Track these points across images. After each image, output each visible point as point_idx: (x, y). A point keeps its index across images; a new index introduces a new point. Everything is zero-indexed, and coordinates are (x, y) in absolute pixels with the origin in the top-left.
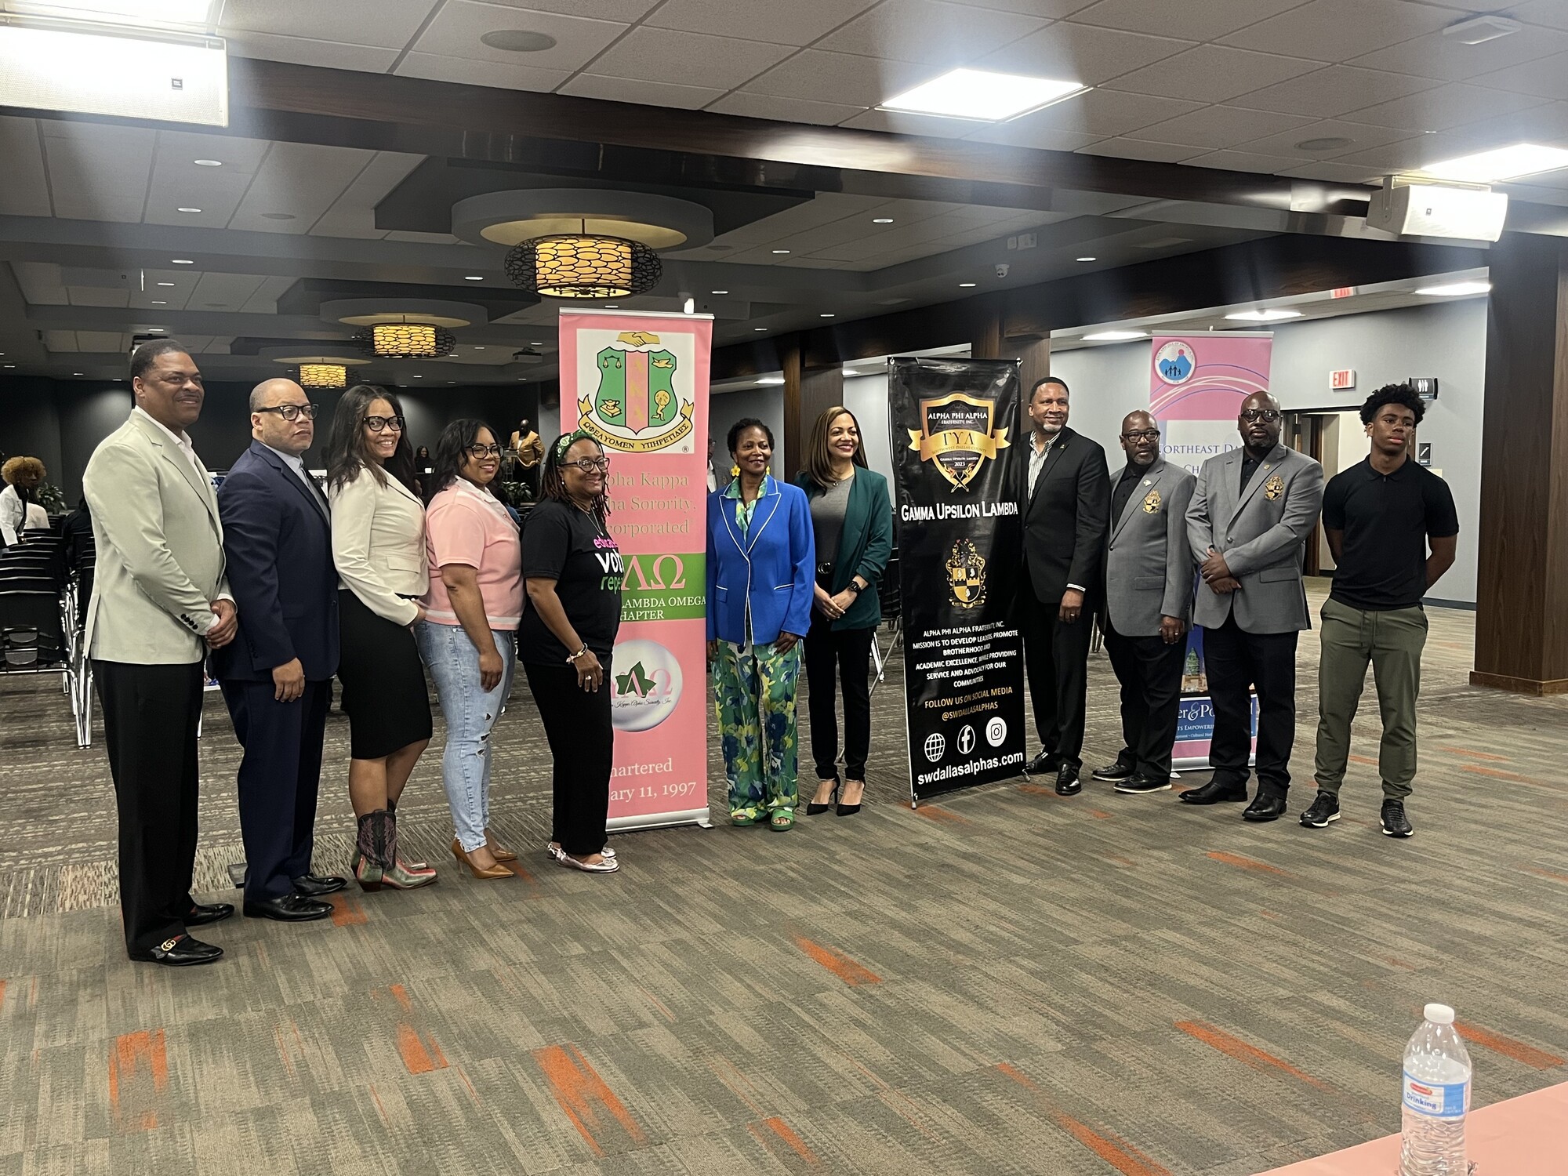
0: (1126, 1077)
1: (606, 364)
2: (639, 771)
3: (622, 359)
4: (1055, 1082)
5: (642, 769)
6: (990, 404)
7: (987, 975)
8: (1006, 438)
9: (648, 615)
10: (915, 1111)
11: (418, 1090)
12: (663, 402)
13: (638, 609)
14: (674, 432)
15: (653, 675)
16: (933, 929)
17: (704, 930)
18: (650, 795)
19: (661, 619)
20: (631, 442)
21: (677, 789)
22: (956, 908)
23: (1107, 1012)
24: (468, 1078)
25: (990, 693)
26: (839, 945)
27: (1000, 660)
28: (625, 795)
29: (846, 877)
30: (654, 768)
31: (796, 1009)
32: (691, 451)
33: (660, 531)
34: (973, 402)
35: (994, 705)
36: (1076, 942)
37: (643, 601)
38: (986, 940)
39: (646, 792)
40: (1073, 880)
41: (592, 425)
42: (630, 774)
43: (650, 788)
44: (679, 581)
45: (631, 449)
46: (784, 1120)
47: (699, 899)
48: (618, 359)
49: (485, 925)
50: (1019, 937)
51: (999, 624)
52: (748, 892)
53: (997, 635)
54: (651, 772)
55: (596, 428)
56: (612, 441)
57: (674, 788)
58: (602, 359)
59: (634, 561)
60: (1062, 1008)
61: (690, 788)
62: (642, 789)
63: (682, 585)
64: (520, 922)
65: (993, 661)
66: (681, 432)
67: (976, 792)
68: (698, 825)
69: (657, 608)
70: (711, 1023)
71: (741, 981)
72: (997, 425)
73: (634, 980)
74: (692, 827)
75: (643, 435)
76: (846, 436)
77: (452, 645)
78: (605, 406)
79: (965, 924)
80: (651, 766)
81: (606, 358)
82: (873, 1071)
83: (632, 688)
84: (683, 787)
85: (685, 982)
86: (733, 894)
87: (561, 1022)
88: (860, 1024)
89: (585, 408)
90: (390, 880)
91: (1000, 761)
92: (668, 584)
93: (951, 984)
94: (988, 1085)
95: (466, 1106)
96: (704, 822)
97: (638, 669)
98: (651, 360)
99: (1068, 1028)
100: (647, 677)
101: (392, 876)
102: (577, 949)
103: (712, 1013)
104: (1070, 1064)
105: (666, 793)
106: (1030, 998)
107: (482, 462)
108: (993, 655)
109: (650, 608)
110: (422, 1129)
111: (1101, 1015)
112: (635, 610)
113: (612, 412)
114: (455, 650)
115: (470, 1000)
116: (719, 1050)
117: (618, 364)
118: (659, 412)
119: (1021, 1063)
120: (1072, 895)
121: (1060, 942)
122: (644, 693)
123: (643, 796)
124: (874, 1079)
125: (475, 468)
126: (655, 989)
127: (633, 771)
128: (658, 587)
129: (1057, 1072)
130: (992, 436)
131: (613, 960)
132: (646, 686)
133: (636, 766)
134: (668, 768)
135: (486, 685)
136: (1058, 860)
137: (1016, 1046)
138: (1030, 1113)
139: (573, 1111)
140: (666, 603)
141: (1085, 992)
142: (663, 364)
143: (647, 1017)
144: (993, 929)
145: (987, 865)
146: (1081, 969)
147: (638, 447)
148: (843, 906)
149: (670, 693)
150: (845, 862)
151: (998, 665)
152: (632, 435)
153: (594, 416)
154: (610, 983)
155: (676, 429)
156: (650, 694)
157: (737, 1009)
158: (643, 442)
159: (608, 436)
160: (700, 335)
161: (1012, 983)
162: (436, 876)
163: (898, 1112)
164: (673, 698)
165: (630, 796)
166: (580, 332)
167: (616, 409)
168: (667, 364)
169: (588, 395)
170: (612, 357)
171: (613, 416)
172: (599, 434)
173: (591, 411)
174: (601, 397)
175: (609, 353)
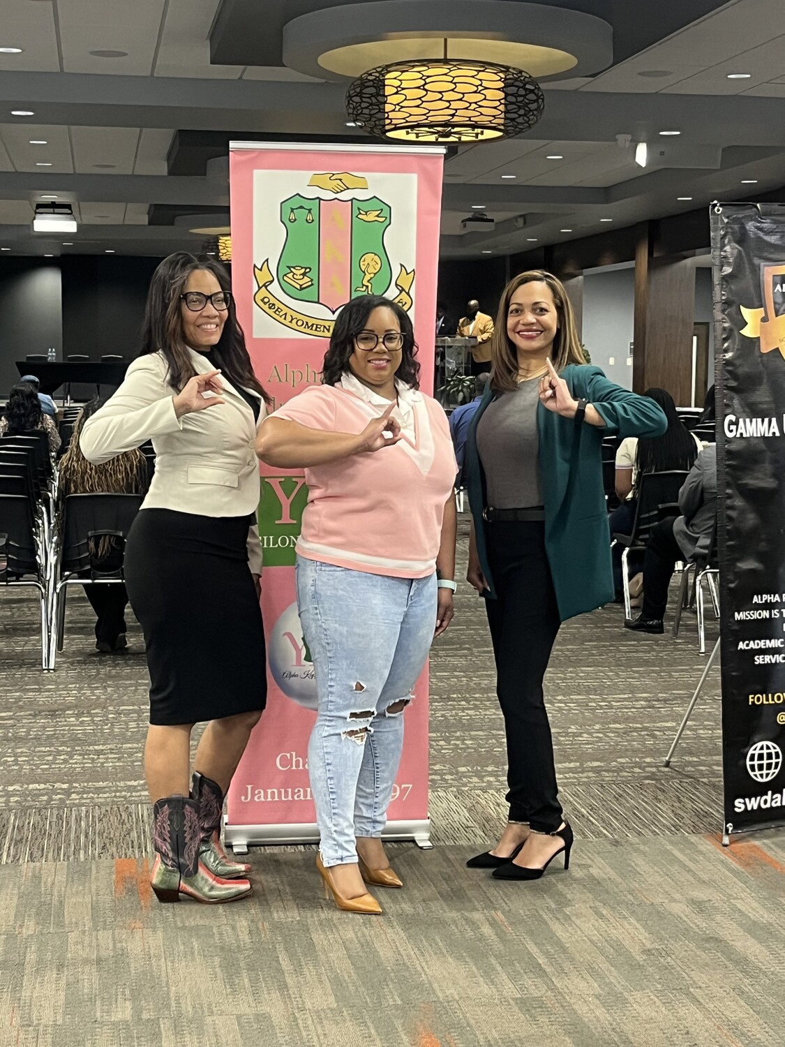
1: (292, 217)
3: (315, 211)
12: (371, 270)
20: (327, 324)
41: (273, 301)
45: (326, 334)
48: (310, 211)
55: (278, 304)
56: (300, 323)
58: (287, 210)
61: (403, 792)
68: (414, 842)
74: (406, 843)
76: (529, 316)
78: (290, 275)
81: (292, 210)
89: (263, 277)
90: (190, 889)
96: (423, 839)
98: (356, 212)
101: (192, 885)
113: (301, 282)
117: (310, 217)
118: (365, 282)
142: (371, 217)
152: (328, 315)
159: (295, 315)
160: (426, 177)
166: (258, 174)
167: (306, 280)
168: (378, 216)
169: (267, 260)
170: (301, 207)
171: (301, 289)
172: (281, 314)
173: (272, 282)
174: (286, 262)
175: (297, 202)
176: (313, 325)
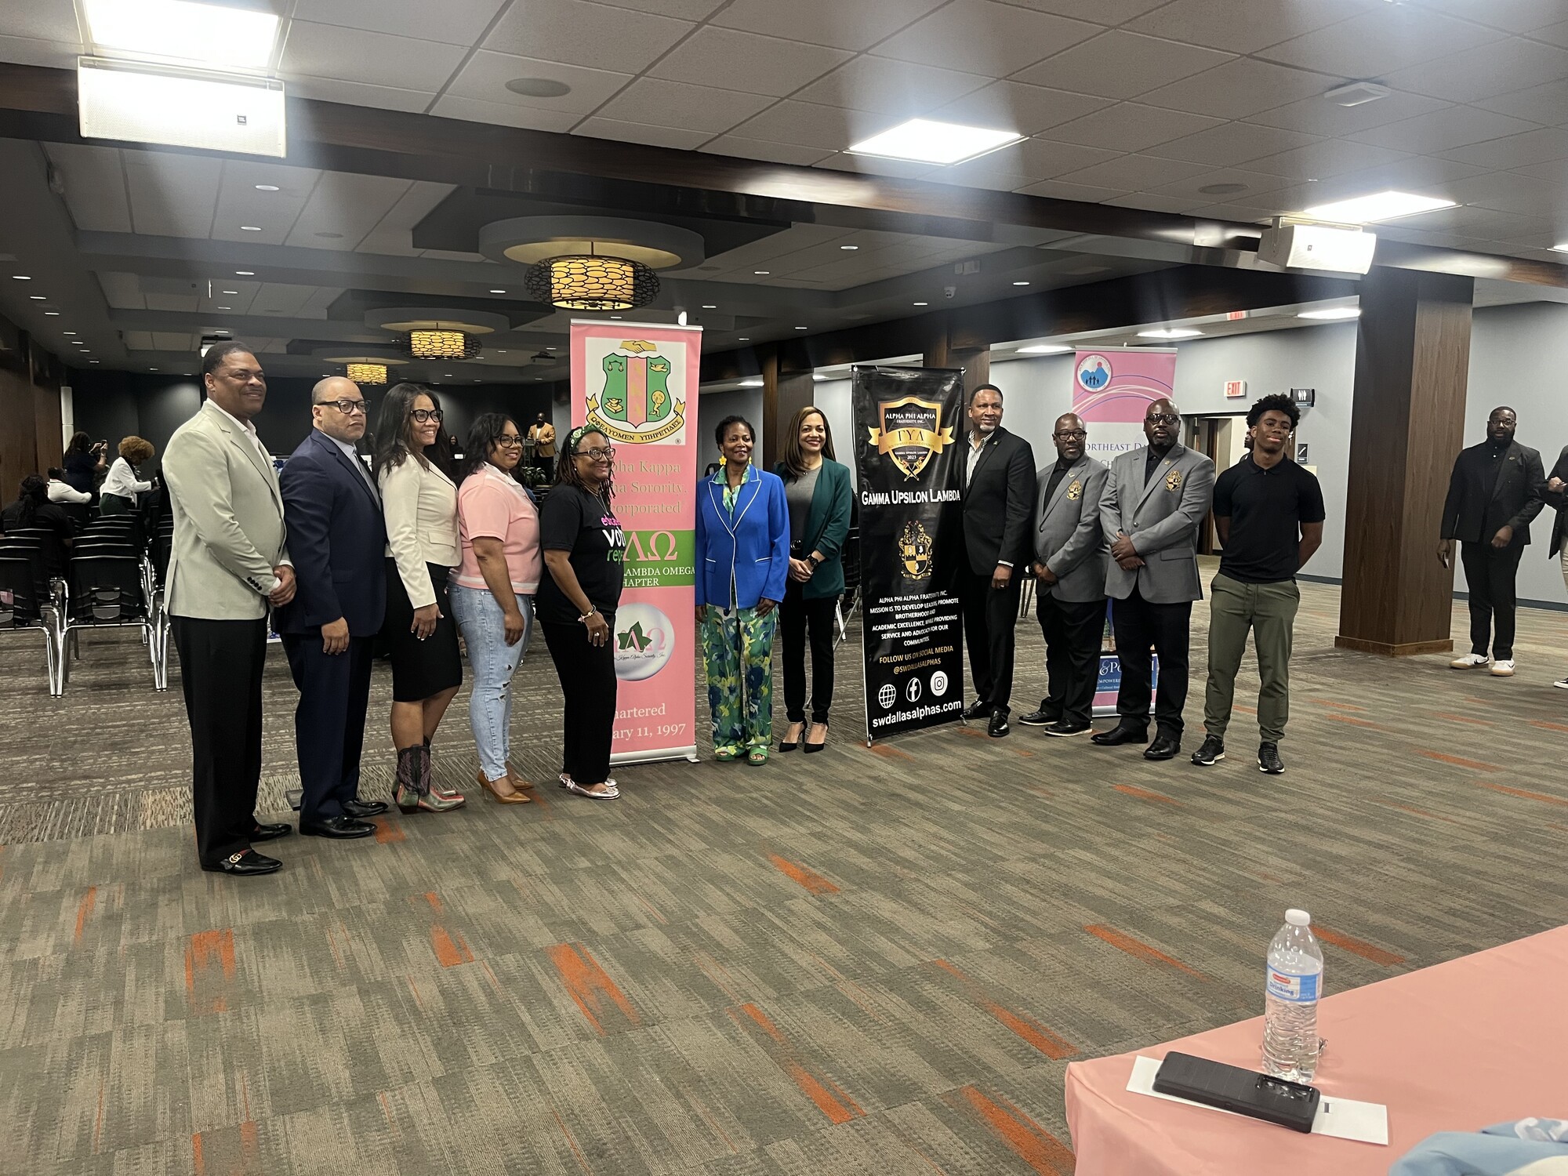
0: (1042, 971)
1: (610, 367)
2: (637, 714)
3: (624, 364)
4: (983, 975)
5: (639, 712)
6: (938, 407)
7: (928, 886)
8: (951, 436)
9: (646, 582)
10: (867, 998)
11: (447, 979)
12: (659, 401)
13: (637, 577)
14: (668, 426)
15: (649, 634)
16: (883, 847)
17: (692, 848)
18: (646, 734)
19: (656, 586)
20: (632, 435)
21: (668, 730)
22: (903, 831)
23: (1028, 918)
24: (491, 970)
25: (934, 651)
26: (804, 861)
27: (943, 623)
28: (625, 734)
29: (811, 804)
30: (650, 712)
31: (769, 914)
32: (683, 443)
33: (656, 511)
34: (923, 404)
35: (938, 661)
36: (1003, 859)
37: (641, 570)
38: (928, 857)
39: (643, 732)
40: (1000, 807)
41: (598, 420)
42: (630, 717)
43: (646, 729)
44: (672, 554)
45: (632, 441)
46: (756, 1005)
47: (687, 822)
48: (621, 364)
49: (505, 843)
50: (955, 854)
51: (943, 593)
52: (729, 816)
53: (941, 602)
54: (647, 715)
55: (601, 422)
56: (616, 434)
57: (666, 729)
58: (607, 363)
59: (634, 536)
60: (990, 914)
61: (680, 729)
62: (640, 729)
63: (674, 557)
64: (536, 840)
65: (937, 624)
66: (674, 427)
67: (922, 733)
68: (686, 760)
69: (653, 577)
70: (697, 925)
71: (722, 890)
72: (943, 425)
73: (631, 889)
74: (682, 761)
76: (815, 433)
77: (480, 606)
78: (609, 404)
79: (910, 844)
80: (647, 710)
81: (610, 363)
82: (832, 966)
83: (632, 644)
84: (674, 728)
85: (675, 891)
86: (714, 817)
87: (570, 923)
88: (820, 926)
89: (592, 405)
90: (425, 804)
91: (941, 708)
92: (662, 556)
93: (897, 893)
94: (928, 977)
95: (490, 994)
96: (692, 757)
97: (637, 628)
98: (649, 365)
99: (993, 930)
100: (644, 635)
101: (427, 801)
102: (584, 863)
103: (697, 917)
104: (996, 960)
105: (660, 733)
106: (964, 905)
107: (508, 451)
108: (937, 619)
109: (647, 577)
110: (452, 1013)
111: (1023, 920)
112: (634, 578)
113: (616, 408)
114: (483, 611)
115: (493, 905)
116: (703, 947)
117: (621, 368)
118: (655, 409)
119: (957, 959)
120: (1001, 820)
121: (990, 859)
122: (642, 648)
123: (640, 735)
124: (832, 971)
125: (502, 455)
126: (649, 897)
127: (632, 714)
128: (654, 558)
129: (985, 966)
130: (940, 434)
131: (614, 873)
132: (644, 642)
133: (635, 710)
134: (661, 710)
135: (509, 640)
136: (989, 791)
137: (951, 945)
138: (962, 1001)
139: (578, 997)
140: (661, 572)
141: (1010, 901)
142: (659, 368)
143: (643, 920)
144: (933, 848)
145: (929, 795)
146: (1006, 882)
147: (637, 439)
148: (808, 828)
149: (663, 648)
150: (811, 791)
151: (941, 628)
152: (633, 429)
153: (599, 411)
154: (612, 892)
155: (670, 425)
156: (647, 650)
157: (718, 914)
158: (642, 435)
159: (612, 429)
160: (691, 344)
161: (948, 893)
162: (464, 801)
163: (852, 999)
164: (667, 652)
165: (630, 735)
166: (588, 339)
167: (619, 407)
168: (662, 368)
169: (594, 394)
170: (616, 362)
171: (616, 413)
172: (605, 428)
173: (598, 408)
174: (606, 396)
175: (613, 358)
176: (624, 436)
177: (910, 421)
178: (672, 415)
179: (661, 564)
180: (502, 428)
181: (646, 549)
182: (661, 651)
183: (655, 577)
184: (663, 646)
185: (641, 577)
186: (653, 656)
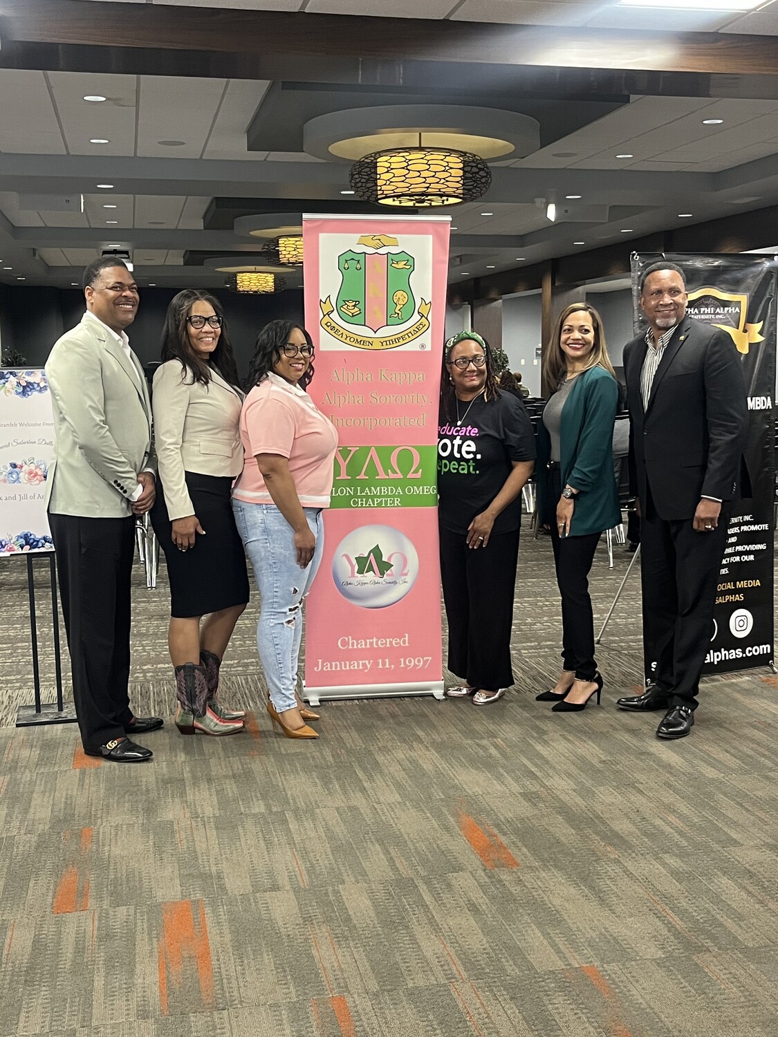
0: (711, 995)
1: (346, 266)
2: (377, 644)
3: (362, 262)
4: (634, 992)
5: (379, 642)
6: (743, 299)
7: (626, 871)
8: (761, 333)
9: (386, 502)
10: (478, 1005)
11: (49, 929)
12: (401, 302)
13: (376, 496)
14: (411, 330)
15: (390, 558)
16: (598, 817)
17: (382, 799)
18: (387, 666)
19: (398, 506)
20: (370, 340)
21: (412, 663)
22: (632, 798)
23: (729, 924)
24: (96, 923)
25: (735, 585)
26: (497, 826)
27: (748, 553)
28: (364, 665)
29: (542, 757)
30: (391, 643)
31: (423, 888)
32: (428, 348)
33: (398, 424)
34: (725, 296)
35: (740, 598)
36: (735, 843)
37: (381, 489)
38: (645, 834)
39: (384, 664)
40: (767, 778)
41: (333, 324)
42: (368, 646)
43: (387, 660)
44: (415, 472)
45: (370, 347)
46: (349, 999)
47: (394, 769)
48: (358, 261)
49: (194, 777)
50: (681, 833)
51: (747, 518)
52: (443, 765)
53: (745, 528)
54: (388, 645)
55: (337, 327)
56: (352, 340)
57: (410, 662)
58: (342, 261)
59: (373, 451)
60: (682, 913)
61: (425, 662)
62: (380, 661)
63: (419, 475)
64: (226, 777)
65: (740, 554)
66: (418, 331)
68: (433, 696)
69: (394, 496)
70: (336, 892)
71: (387, 852)
72: (750, 320)
73: (291, 842)
74: (428, 697)
75: (380, 333)
76: (577, 335)
77: (263, 525)
78: (345, 307)
79: (632, 815)
80: (388, 640)
81: (346, 261)
82: (460, 959)
83: (371, 569)
84: (419, 661)
85: (336, 849)
86: (427, 766)
87: (205, 877)
88: (474, 909)
89: (327, 308)
90: (200, 726)
91: (744, 652)
92: (405, 473)
93: (585, 877)
94: (564, 988)
95: (80, 950)
96: (438, 694)
97: (376, 552)
98: (390, 262)
99: (677, 935)
100: (385, 559)
102: (259, 807)
103: (343, 882)
104: (660, 974)
105: (402, 665)
106: (656, 898)
107: (292, 359)
108: (740, 548)
109: (387, 496)
110: (31, 968)
111: (721, 925)
112: (373, 497)
113: (353, 311)
114: (266, 531)
115: (140, 847)
116: (328, 920)
117: (358, 266)
118: (397, 311)
119: (614, 967)
120: (759, 793)
121: (718, 842)
122: (382, 574)
123: (380, 666)
124: (458, 968)
125: (287, 365)
126: (305, 853)
127: (371, 644)
128: (395, 476)
129: (642, 981)
130: (745, 331)
131: (285, 822)
132: (384, 567)
133: (375, 640)
134: (404, 642)
135: (303, 561)
136: (764, 756)
137: (618, 950)
138: (591, 1023)
139: (164, 966)
140: (403, 491)
141: (717, 899)
142: (401, 265)
143: (283, 880)
144: (658, 822)
145: (688, 756)
146: (725, 873)
147: (377, 345)
148: (524, 786)
149: (406, 574)
150: (550, 742)
151: (746, 558)
152: (371, 334)
153: (335, 315)
154: (269, 844)
155: (414, 328)
156: (388, 575)
157: (369, 882)
158: (382, 340)
159: (349, 334)
160: (438, 238)
161: (647, 882)
162: (244, 726)
163: (461, 1006)
164: (410, 578)
165: (369, 666)
166: (322, 236)
167: (356, 309)
168: (405, 265)
169: (329, 296)
170: (353, 259)
171: (353, 316)
172: (339, 333)
173: (333, 311)
174: (342, 298)
175: (351, 255)
176: (361, 341)
177: (707, 317)
178: (416, 317)
179: (403, 483)
180: (288, 335)
181: (387, 466)
182: (403, 578)
183: (397, 496)
184: (405, 571)
185: (379, 497)
186: (395, 583)
